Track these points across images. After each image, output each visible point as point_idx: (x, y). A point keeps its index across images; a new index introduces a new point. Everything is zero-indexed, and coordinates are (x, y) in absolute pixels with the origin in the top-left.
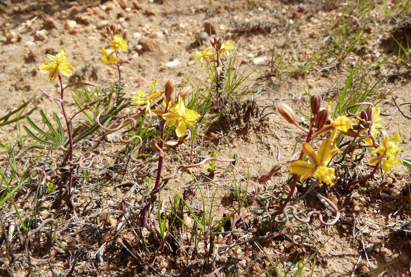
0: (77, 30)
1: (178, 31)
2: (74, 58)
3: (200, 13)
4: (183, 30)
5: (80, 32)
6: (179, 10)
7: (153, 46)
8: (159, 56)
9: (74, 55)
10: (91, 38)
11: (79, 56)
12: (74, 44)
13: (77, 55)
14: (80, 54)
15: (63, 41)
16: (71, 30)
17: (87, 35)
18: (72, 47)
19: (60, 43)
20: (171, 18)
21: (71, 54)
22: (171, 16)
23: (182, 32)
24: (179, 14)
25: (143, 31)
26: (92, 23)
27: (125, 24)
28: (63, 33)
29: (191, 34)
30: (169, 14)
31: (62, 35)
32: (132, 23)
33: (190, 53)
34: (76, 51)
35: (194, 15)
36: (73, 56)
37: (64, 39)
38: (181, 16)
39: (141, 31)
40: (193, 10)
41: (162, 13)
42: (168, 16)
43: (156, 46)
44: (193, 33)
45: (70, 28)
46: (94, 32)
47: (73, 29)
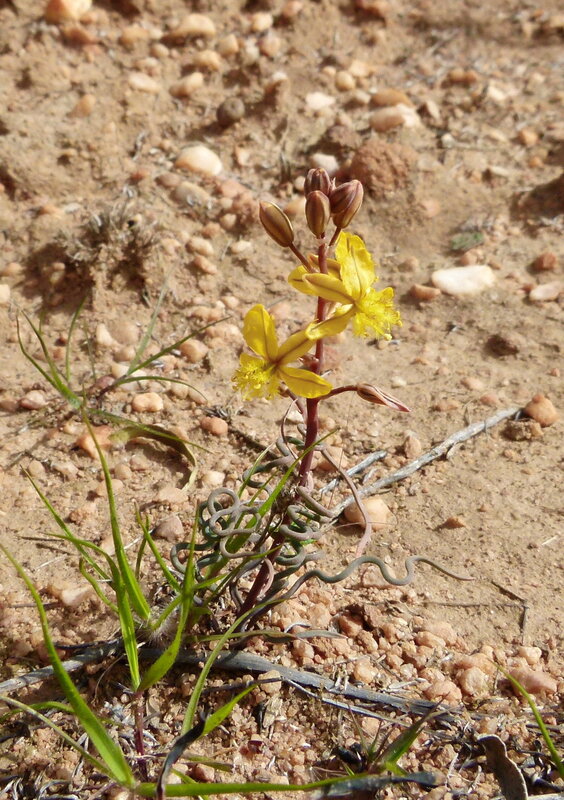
0: (91, 34)
1: (478, 114)
2: (64, 160)
3: (554, 43)
4: (497, 115)
5: (101, 44)
6: (477, 15)
7: (388, 175)
8: (403, 222)
9: (67, 145)
10: (139, 80)
11: (85, 154)
12: (73, 98)
13: (79, 149)
14: (89, 149)
15: (34, 74)
16: (68, 28)
17: (127, 61)
18: (62, 108)
19: (20, 78)
20: (445, 44)
21: (53, 139)
22: (445, 36)
23: (493, 123)
24: (474, 32)
25: (342, 89)
26: (151, 12)
27: (275, 42)
28: (38, 37)
29: (531, 137)
30: (439, 27)
31: (33, 45)
32: (299, 40)
33: (532, 232)
34: (77, 130)
35: (530, 47)
36: (58, 152)
37: (37, 65)
38: (481, 44)
39: (332, 86)
40: (529, 28)
41: (412, 17)
42: (434, 33)
43: (401, 178)
44: (541, 136)
45: (67, 18)
46: (153, 54)
47: (79, 26)
